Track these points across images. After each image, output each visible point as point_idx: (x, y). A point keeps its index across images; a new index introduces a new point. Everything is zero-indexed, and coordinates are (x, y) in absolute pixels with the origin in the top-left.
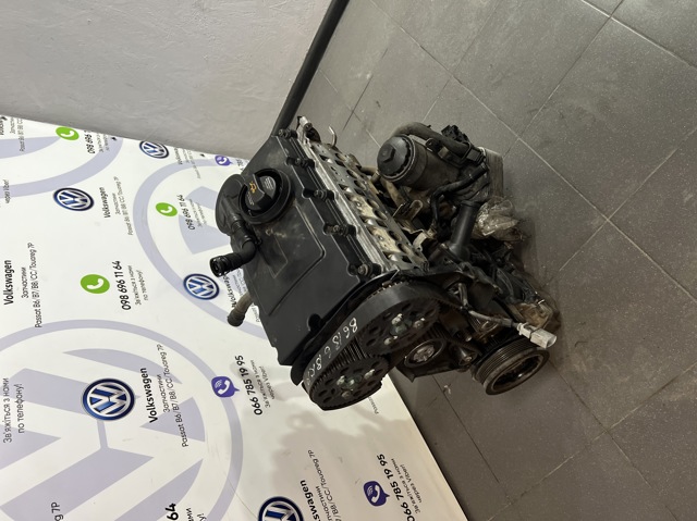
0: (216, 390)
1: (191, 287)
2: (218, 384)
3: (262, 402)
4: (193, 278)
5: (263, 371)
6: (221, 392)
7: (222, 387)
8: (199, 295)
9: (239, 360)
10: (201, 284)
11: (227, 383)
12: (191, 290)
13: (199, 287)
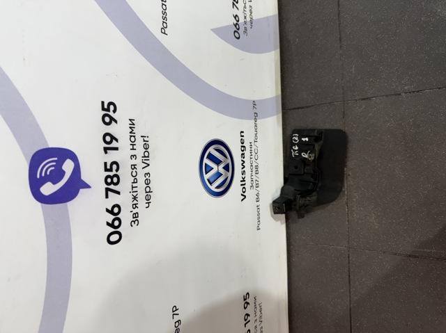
0: (35, 184)
2: (47, 166)
3: (126, 216)
5: (146, 147)
6: (48, 189)
7: (54, 175)
9: (108, 112)
11: (68, 166)
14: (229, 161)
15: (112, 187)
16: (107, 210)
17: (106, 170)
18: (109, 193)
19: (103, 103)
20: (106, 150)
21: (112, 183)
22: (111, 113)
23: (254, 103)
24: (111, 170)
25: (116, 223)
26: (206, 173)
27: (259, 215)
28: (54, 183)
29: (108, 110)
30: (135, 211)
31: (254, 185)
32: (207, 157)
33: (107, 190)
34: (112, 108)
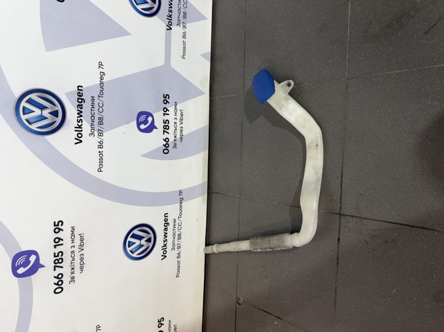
0: (14, 269)
1: (26, 111)
2: (21, 260)
3: (66, 279)
4: (33, 96)
5: (82, 240)
6: (21, 271)
7: (25, 264)
8: (34, 127)
9: (58, 227)
10: (42, 108)
11: (32, 259)
12: (24, 117)
13: (37, 112)
14: (152, 235)
15: (58, 265)
16: (55, 277)
17: (55, 256)
18: (56, 268)
19: (55, 223)
20: (55, 246)
21: (58, 262)
22: (60, 227)
23: (180, 192)
24: (58, 256)
25: (60, 283)
26: (129, 247)
27: (179, 267)
28: (24, 267)
29: (58, 225)
30: (72, 276)
31: (176, 247)
32: (131, 237)
33: (55, 267)
34: (60, 223)
